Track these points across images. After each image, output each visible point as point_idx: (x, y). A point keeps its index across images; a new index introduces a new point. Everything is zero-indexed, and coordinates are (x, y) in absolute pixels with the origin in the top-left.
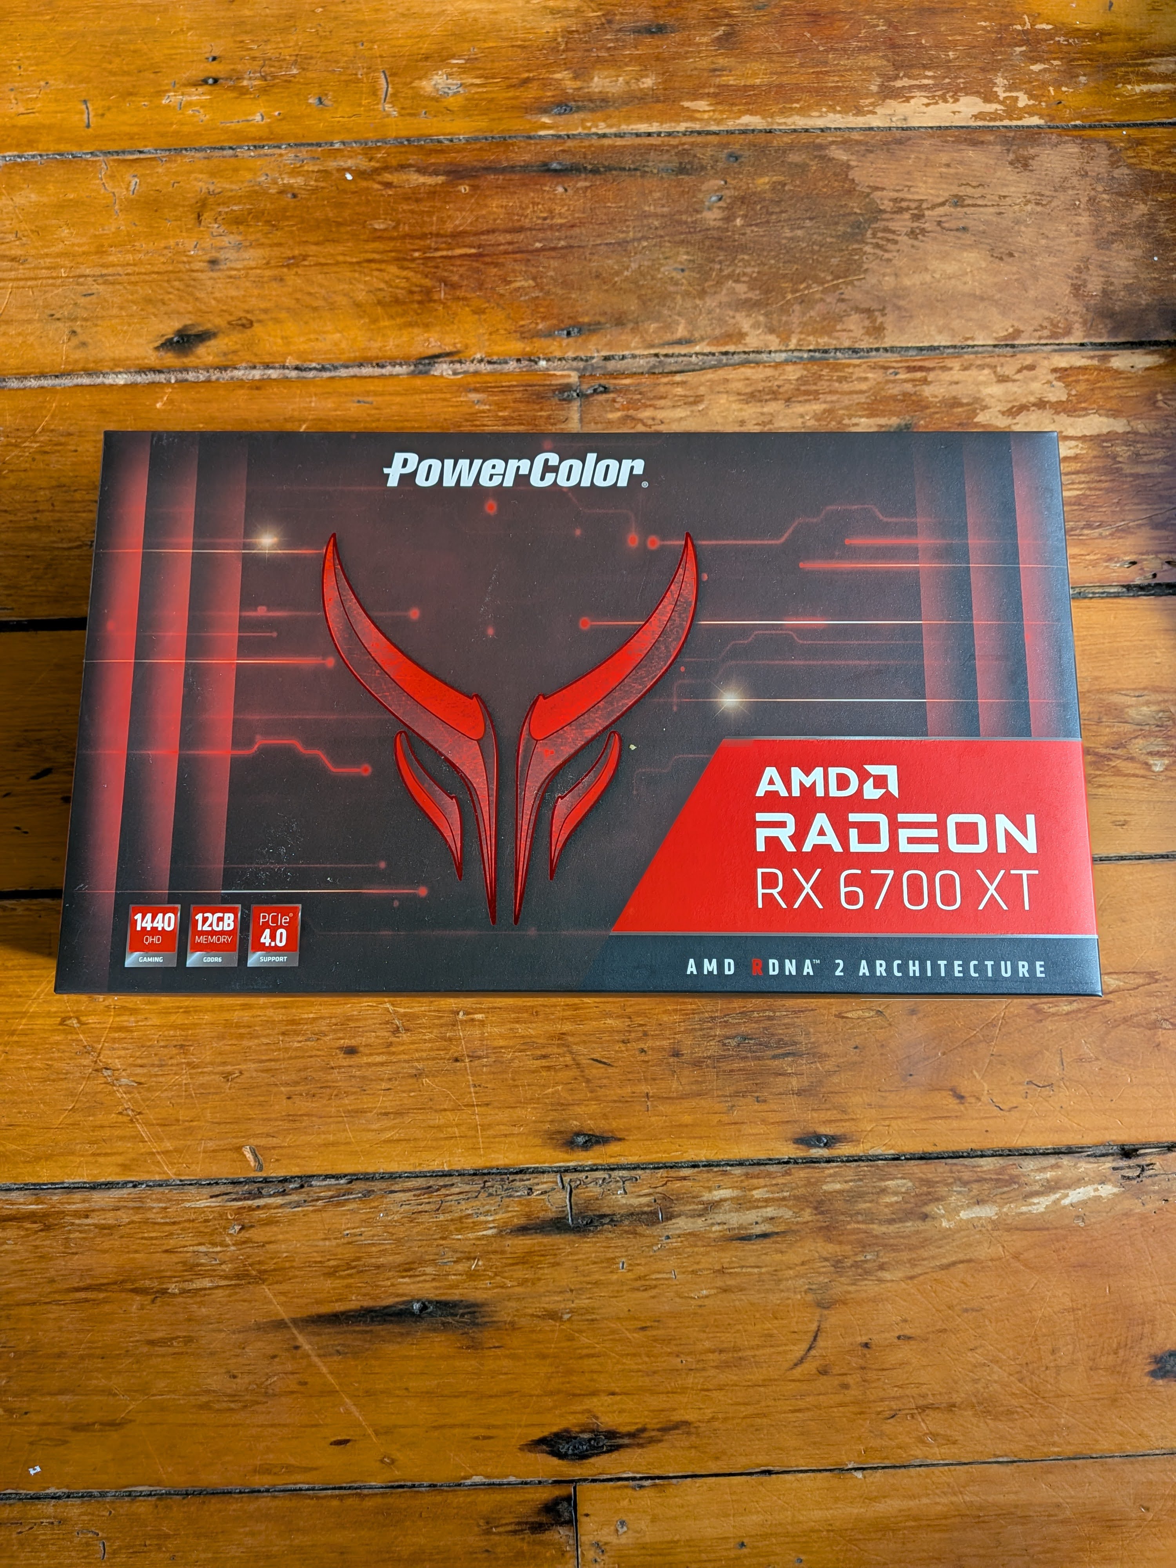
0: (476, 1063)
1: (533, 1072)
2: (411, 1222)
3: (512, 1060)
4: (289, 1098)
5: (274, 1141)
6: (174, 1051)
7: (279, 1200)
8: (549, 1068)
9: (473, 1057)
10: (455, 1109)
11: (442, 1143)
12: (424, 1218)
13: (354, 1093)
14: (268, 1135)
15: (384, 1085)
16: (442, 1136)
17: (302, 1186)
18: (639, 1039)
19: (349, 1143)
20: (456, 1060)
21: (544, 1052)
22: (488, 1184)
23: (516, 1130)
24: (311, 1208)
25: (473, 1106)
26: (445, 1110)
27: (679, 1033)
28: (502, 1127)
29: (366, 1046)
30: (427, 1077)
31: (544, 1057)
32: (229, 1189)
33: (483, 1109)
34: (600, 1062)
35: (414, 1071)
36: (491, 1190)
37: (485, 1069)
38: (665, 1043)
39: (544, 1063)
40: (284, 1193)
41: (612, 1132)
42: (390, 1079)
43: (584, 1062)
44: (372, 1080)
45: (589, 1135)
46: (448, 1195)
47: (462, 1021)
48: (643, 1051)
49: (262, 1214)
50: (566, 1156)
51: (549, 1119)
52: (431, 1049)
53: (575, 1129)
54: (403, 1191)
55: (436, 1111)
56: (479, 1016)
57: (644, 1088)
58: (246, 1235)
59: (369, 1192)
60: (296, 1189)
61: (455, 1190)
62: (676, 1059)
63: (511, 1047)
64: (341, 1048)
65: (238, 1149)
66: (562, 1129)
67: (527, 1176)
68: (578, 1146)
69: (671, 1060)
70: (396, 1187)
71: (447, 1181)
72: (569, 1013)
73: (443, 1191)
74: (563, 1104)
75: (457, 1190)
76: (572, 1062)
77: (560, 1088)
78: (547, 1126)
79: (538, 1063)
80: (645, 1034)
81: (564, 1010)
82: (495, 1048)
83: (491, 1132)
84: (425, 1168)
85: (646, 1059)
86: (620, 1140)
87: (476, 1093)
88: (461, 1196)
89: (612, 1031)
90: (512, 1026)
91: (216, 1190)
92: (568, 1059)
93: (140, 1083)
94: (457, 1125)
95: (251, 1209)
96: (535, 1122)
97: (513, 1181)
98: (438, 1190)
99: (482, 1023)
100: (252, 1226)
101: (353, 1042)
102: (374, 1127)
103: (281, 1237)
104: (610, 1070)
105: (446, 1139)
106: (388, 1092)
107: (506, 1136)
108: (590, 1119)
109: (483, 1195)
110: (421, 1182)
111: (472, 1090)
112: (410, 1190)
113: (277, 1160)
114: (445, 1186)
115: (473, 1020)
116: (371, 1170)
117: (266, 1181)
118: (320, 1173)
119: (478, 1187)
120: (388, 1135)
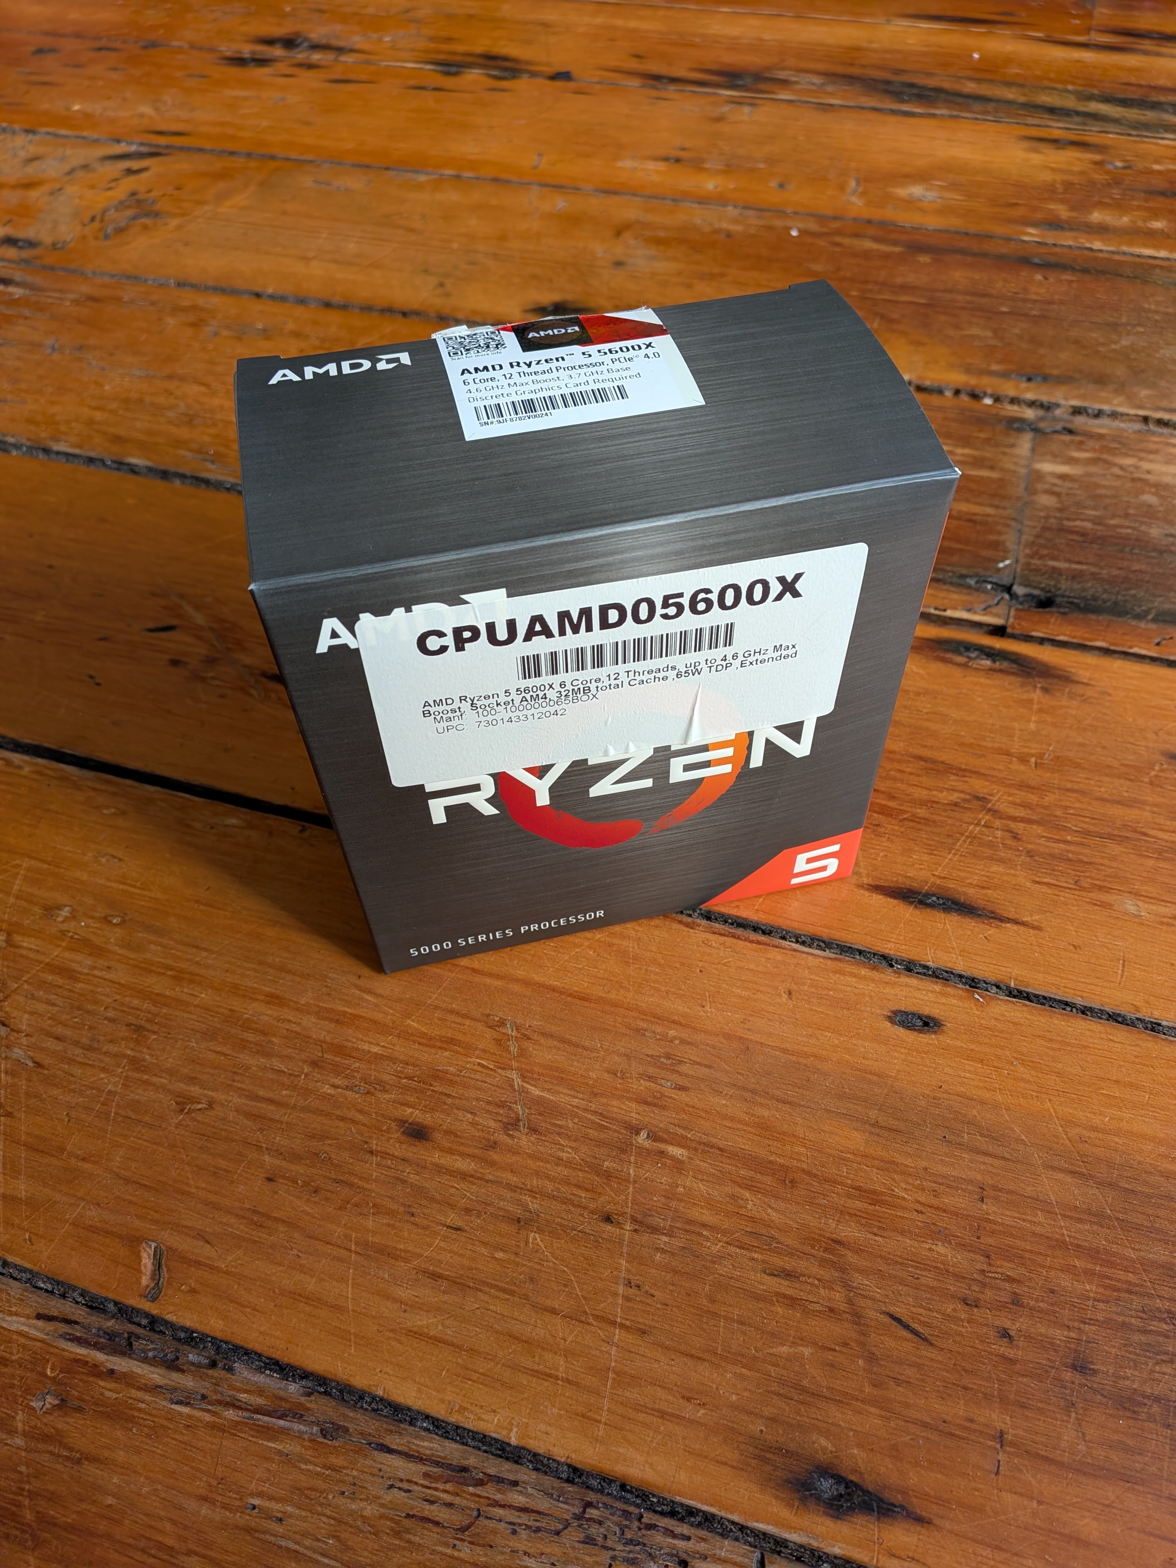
0: (645, 1238)
1: (758, 1298)
2: (397, 1534)
3: (718, 1258)
4: (269, 1180)
5: (205, 1251)
6: (124, 1032)
7: (156, 1375)
8: (792, 1302)
9: (641, 1225)
10: (576, 1317)
11: (524, 1380)
12: (427, 1537)
13: (390, 1213)
14: (201, 1236)
15: (452, 1218)
16: (529, 1364)
17: (213, 1364)
18: (1001, 1306)
19: (338, 1309)
20: (608, 1219)
21: (788, 1264)
22: (592, 1513)
23: (688, 1410)
24: (208, 1417)
25: (613, 1323)
26: (553, 1311)
27: (1093, 1322)
28: (661, 1393)
29: (449, 1132)
30: (540, 1231)
31: (788, 1275)
32: (80, 1313)
33: (630, 1338)
34: (907, 1327)
35: (518, 1212)
36: (595, 1531)
37: (658, 1257)
38: (1059, 1334)
39: (784, 1286)
40: (172, 1365)
41: (904, 1493)
42: (468, 1211)
43: (872, 1314)
44: (432, 1199)
45: (848, 1484)
46: (497, 1504)
47: (639, 1148)
48: (1005, 1334)
49: (109, 1390)
50: (785, 1513)
51: (767, 1411)
52: (567, 1182)
53: (821, 1457)
54: (406, 1455)
55: (535, 1307)
56: (675, 1151)
57: (997, 1419)
58: (60, 1422)
59: (339, 1427)
60: (199, 1366)
61: (517, 1498)
62: (1078, 1378)
63: (724, 1232)
64: (401, 1122)
65: (134, 1241)
66: (792, 1446)
67: (684, 1529)
68: (818, 1499)
69: (1068, 1375)
70: (394, 1441)
71: (506, 1469)
72: (858, 1204)
73: (490, 1491)
74: (804, 1390)
75: (519, 1499)
76: (843, 1306)
77: (807, 1351)
78: (757, 1427)
79: (772, 1283)
80: (1017, 1301)
81: (849, 1196)
82: (690, 1222)
83: (632, 1394)
84: (470, 1423)
85: (1010, 1353)
86: (920, 1520)
87: (627, 1299)
88: (524, 1519)
89: (943, 1271)
90: (737, 1190)
91: (56, 1306)
92: (838, 1297)
93: (38, 1065)
94: (568, 1354)
95: (97, 1371)
96: (734, 1407)
97: (650, 1527)
98: (480, 1483)
99: (678, 1166)
100: (79, 1410)
101: (427, 1119)
102: (403, 1293)
103: (121, 1456)
104: (926, 1352)
105: (536, 1374)
106: (454, 1235)
107: (663, 1415)
108: (860, 1446)
109: (572, 1536)
110: (451, 1451)
111: (621, 1289)
112: (420, 1459)
113: (193, 1291)
114: (499, 1480)
115: (662, 1153)
116: (359, 1381)
117: (154, 1323)
118: (258, 1348)
119: (567, 1510)
120: (421, 1321)
